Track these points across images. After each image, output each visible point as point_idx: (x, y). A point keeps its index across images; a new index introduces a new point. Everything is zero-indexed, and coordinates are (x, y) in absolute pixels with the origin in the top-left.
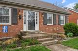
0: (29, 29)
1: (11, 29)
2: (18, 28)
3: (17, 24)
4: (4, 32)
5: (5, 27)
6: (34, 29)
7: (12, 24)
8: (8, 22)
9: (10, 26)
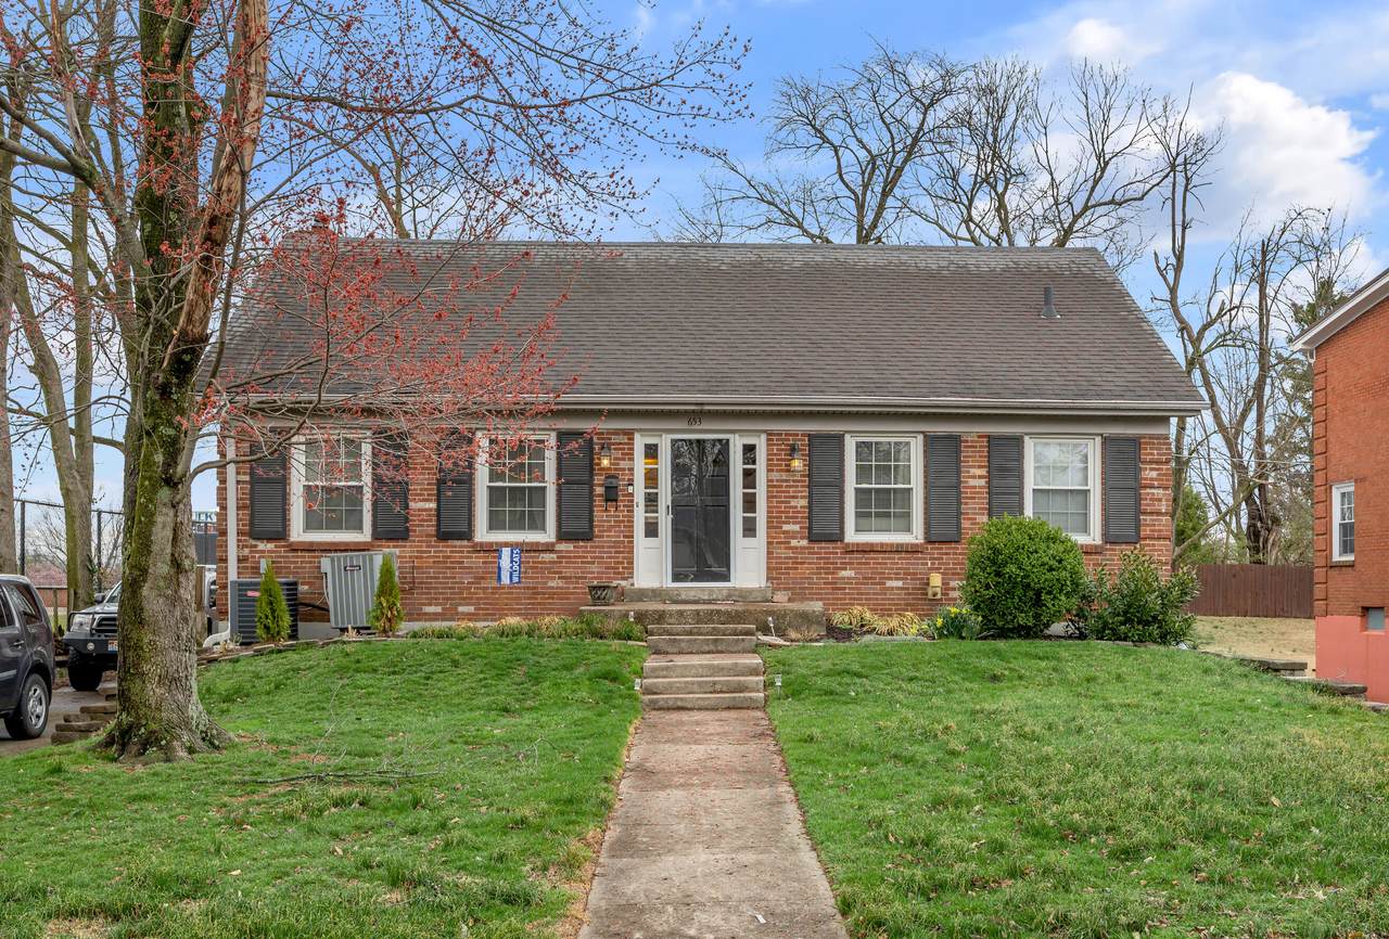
0: (677, 577)
1: (552, 569)
2: (595, 568)
3: (588, 536)
4: (505, 580)
5: (506, 552)
6: (726, 577)
7: (563, 536)
8: (537, 523)
9: (549, 548)
